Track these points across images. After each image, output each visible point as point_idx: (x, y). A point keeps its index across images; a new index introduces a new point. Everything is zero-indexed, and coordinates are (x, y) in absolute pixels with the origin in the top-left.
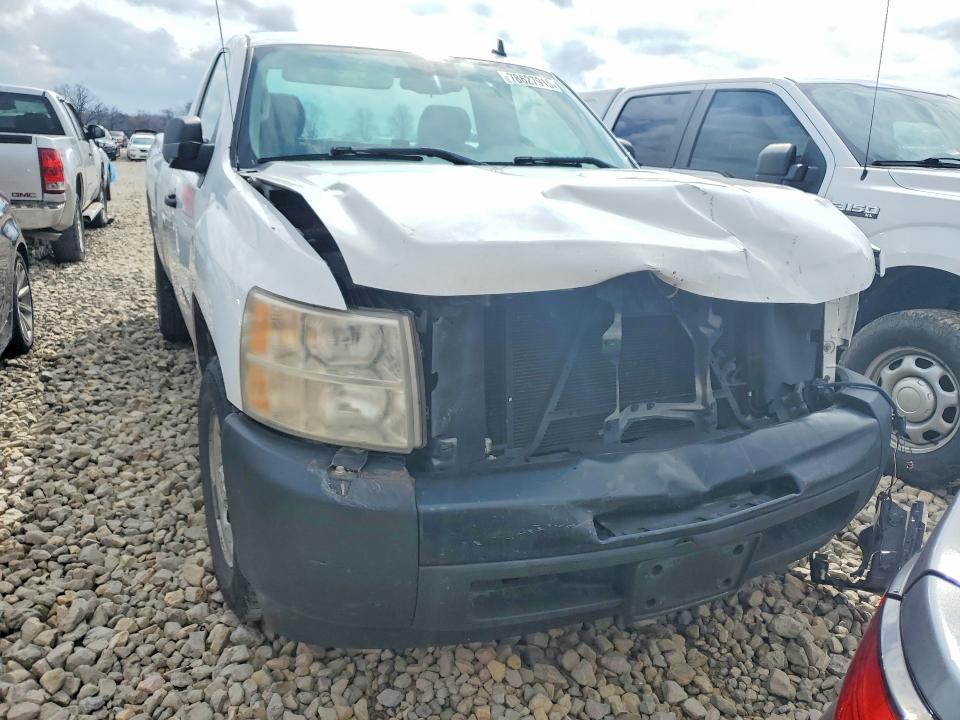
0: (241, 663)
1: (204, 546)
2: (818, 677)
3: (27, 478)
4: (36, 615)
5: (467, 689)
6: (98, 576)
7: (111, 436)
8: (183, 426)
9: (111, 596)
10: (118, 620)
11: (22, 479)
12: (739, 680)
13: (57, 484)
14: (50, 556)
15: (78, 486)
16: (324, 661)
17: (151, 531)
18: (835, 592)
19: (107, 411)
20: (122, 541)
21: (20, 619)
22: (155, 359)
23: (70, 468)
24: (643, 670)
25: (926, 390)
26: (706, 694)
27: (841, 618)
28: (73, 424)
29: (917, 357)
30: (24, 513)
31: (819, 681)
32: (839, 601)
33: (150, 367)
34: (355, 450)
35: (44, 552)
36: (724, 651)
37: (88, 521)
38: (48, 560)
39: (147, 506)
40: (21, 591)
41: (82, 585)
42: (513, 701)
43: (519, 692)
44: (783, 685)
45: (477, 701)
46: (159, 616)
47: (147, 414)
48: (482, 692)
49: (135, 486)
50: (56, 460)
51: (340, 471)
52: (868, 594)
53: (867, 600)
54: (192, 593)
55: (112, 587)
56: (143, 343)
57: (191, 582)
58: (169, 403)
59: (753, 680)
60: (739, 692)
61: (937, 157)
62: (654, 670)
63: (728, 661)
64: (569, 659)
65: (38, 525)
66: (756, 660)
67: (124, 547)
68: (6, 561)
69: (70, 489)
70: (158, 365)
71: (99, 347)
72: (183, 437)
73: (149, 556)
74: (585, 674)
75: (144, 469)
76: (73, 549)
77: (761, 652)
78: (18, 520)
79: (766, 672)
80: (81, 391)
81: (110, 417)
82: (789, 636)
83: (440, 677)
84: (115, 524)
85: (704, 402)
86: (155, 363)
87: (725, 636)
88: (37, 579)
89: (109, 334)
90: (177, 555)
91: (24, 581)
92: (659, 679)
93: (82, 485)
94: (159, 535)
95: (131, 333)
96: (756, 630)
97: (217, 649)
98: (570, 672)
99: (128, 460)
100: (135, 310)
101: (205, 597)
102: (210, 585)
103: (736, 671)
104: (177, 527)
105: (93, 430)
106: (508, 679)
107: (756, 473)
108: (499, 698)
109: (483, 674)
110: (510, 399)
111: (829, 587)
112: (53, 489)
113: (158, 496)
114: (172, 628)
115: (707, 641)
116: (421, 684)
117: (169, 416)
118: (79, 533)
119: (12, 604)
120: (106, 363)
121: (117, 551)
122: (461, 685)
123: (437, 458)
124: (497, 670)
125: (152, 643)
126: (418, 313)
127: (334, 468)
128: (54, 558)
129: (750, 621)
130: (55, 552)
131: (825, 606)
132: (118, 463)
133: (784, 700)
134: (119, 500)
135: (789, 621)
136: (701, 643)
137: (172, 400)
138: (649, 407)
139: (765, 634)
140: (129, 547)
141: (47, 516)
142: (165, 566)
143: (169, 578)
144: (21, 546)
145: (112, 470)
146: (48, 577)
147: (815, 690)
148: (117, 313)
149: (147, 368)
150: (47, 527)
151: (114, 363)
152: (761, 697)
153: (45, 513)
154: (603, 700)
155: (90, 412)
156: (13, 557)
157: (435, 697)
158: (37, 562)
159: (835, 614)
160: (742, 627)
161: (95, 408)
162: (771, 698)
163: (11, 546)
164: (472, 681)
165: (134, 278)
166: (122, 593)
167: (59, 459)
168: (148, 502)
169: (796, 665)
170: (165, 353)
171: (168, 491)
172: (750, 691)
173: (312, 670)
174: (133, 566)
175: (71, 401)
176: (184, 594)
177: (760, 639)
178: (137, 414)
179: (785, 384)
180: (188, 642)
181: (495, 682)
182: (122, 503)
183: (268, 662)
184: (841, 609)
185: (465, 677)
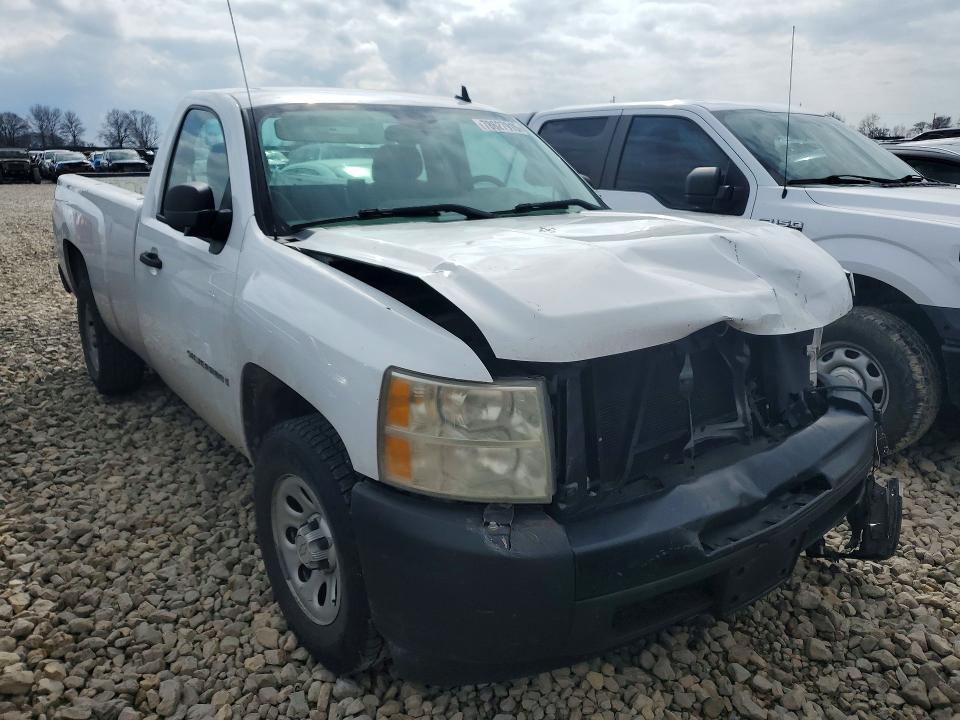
0: (356, 715)
1: (258, 607)
2: (844, 639)
3: (38, 564)
4: (126, 705)
5: (574, 702)
6: (166, 654)
7: (101, 507)
8: (173, 486)
9: (191, 673)
10: (212, 694)
11: (33, 567)
12: (782, 653)
13: (72, 566)
14: (106, 642)
15: (95, 565)
16: (431, 698)
17: (197, 600)
18: (828, 564)
19: (82, 480)
20: (173, 615)
21: (114, 711)
22: (102, 416)
23: (75, 547)
24: (706, 658)
25: (856, 377)
26: (763, 669)
27: (842, 584)
28: (49, 498)
29: (845, 349)
30: (54, 601)
31: (846, 642)
32: (835, 570)
33: (99, 425)
34: (504, 506)
35: (98, 639)
36: (761, 629)
37: (126, 600)
38: (105, 647)
39: (179, 575)
40: (96, 682)
41: (158, 666)
42: (619, 705)
43: (618, 695)
44: (822, 650)
45: (585, 711)
46: (250, 684)
47: (126, 478)
48: (586, 702)
49: (157, 557)
50: (57, 541)
51: (493, 527)
52: (855, 560)
53: (855, 566)
54: (273, 656)
55: (186, 663)
56: (79, 400)
57: (267, 646)
58: (143, 463)
59: (793, 650)
60: (786, 663)
61: (837, 174)
62: (714, 656)
63: (767, 637)
64: (646, 659)
65: (75, 613)
66: (789, 632)
67: (176, 621)
68: (61, 655)
69: (88, 569)
70: (109, 422)
71: (31, 410)
72: (176, 497)
73: (207, 626)
74: (665, 670)
75: (153, 537)
76: (126, 631)
77: (792, 625)
78: (52, 611)
79: (801, 642)
80: (41, 462)
81: (90, 486)
82: (811, 607)
83: (542, 695)
84: (155, 598)
85: (745, 420)
86: (103, 421)
87: (758, 616)
88: (102, 668)
89: (34, 393)
90: (233, 620)
91: (90, 672)
92: (722, 665)
93: (99, 563)
94: (209, 603)
95: (59, 391)
96: (782, 607)
97: (325, 706)
98: (651, 670)
99: (132, 529)
100: (47, 364)
101: (286, 657)
102: (287, 645)
103: (777, 645)
104: (222, 591)
105: (81, 503)
106: (608, 686)
107: (798, 476)
108: (606, 705)
109: (584, 685)
110: (601, 439)
111: (822, 560)
112: (70, 573)
113: (186, 564)
114: (268, 693)
115: (744, 623)
116: (526, 704)
117: (151, 477)
118: (121, 614)
119: (92, 697)
120: (49, 427)
121: (171, 626)
122: (567, 699)
123: (563, 502)
124: (596, 679)
125: (255, 711)
126: (549, 378)
127: (487, 524)
128: (111, 644)
129: (774, 599)
130: (111, 637)
131: (827, 577)
132: (125, 534)
133: (823, 663)
134: (144, 574)
135: (809, 595)
136: (739, 625)
137: (144, 459)
138: (702, 430)
139: (791, 609)
140: (182, 620)
141: (79, 601)
142: (230, 633)
143: (237, 644)
144: (70, 637)
145: (122, 543)
146: (112, 663)
147: (845, 650)
148: (28, 368)
149: (96, 427)
150: (86, 613)
151: (58, 426)
152: (806, 664)
153: (76, 598)
154: (686, 690)
155: (61, 483)
156: (68, 650)
157: (545, 714)
158: (95, 650)
159: (836, 582)
160: (768, 605)
161: (64, 478)
162: (812, 663)
163: (61, 639)
164: (575, 693)
165: (25, 327)
166: (199, 668)
167: (60, 539)
168: (180, 571)
169: (823, 632)
170: (111, 409)
171: (193, 558)
172: (794, 661)
173: (426, 710)
174: (195, 638)
175: (33, 474)
176: (264, 658)
177: (788, 614)
178: (116, 480)
179: (791, 395)
180: (291, 704)
181: (596, 691)
182: (151, 576)
183: (379, 709)
184: (839, 578)
185: (568, 692)
